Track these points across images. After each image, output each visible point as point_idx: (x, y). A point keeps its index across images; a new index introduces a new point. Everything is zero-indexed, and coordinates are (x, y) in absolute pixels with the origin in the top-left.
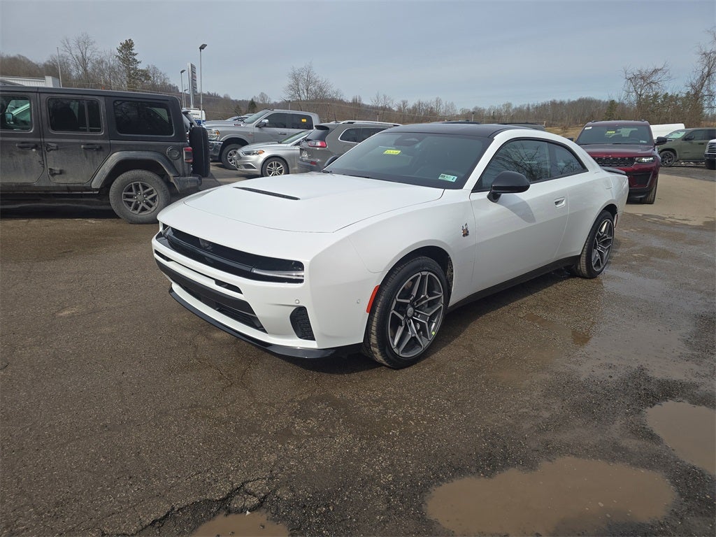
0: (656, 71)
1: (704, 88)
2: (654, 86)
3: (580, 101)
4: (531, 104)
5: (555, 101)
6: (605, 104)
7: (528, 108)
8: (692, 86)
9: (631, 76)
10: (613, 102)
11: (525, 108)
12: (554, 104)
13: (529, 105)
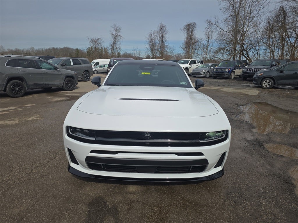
0: (98, 39)
1: (115, 46)
2: (99, 44)
3: (64, 48)
4: (43, 48)
5: (54, 47)
6: (74, 50)
7: (42, 50)
8: (111, 45)
9: (91, 40)
10: (77, 49)
11: (41, 50)
12: (53, 48)
13: (42, 48)
